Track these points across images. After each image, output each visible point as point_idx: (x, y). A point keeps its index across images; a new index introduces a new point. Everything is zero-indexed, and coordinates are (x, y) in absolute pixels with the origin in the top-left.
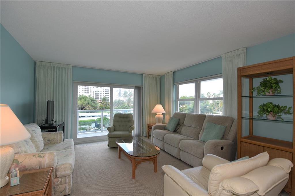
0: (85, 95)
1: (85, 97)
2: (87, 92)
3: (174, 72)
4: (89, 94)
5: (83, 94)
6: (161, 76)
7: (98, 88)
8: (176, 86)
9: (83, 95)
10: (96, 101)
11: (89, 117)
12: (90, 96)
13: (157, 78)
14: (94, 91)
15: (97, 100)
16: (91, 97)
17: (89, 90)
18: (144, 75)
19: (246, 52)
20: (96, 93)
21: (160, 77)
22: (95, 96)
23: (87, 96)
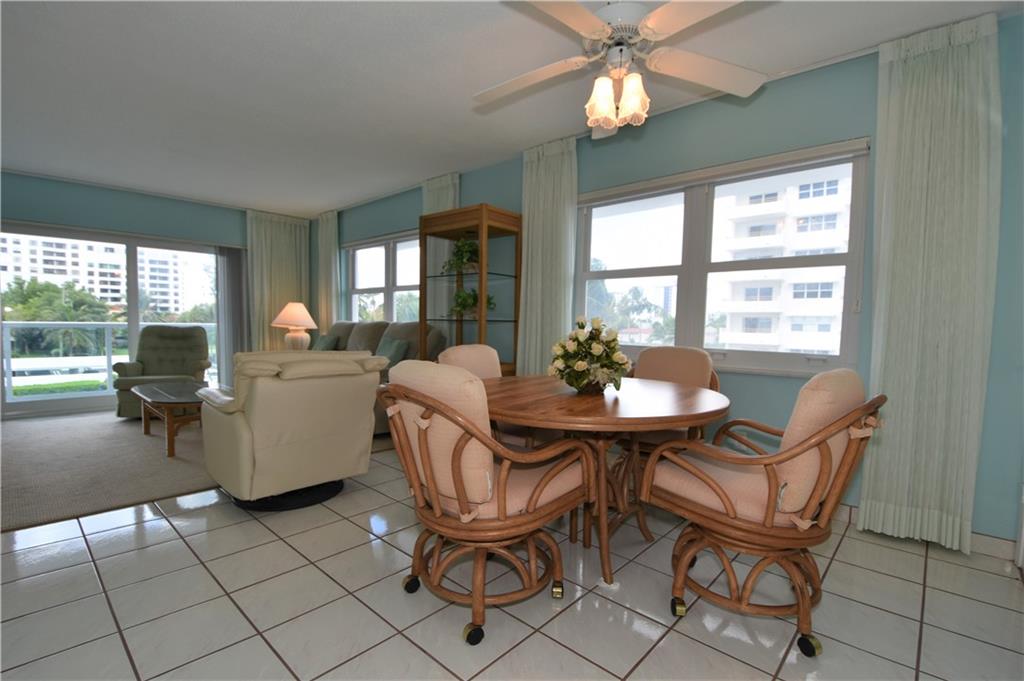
0: (43, 278)
1: (48, 287)
2: (55, 267)
3: (340, 214)
4: (69, 278)
5: (34, 275)
6: (311, 223)
7: (112, 250)
8: (348, 252)
9: (34, 280)
10: (102, 307)
11: (73, 371)
12: (69, 286)
13: (296, 226)
14: (91, 265)
15: (110, 303)
16: (78, 287)
17: (69, 259)
18: (250, 214)
19: (460, 183)
20: (102, 274)
21: (308, 225)
22: (97, 287)
23: (60, 286)
